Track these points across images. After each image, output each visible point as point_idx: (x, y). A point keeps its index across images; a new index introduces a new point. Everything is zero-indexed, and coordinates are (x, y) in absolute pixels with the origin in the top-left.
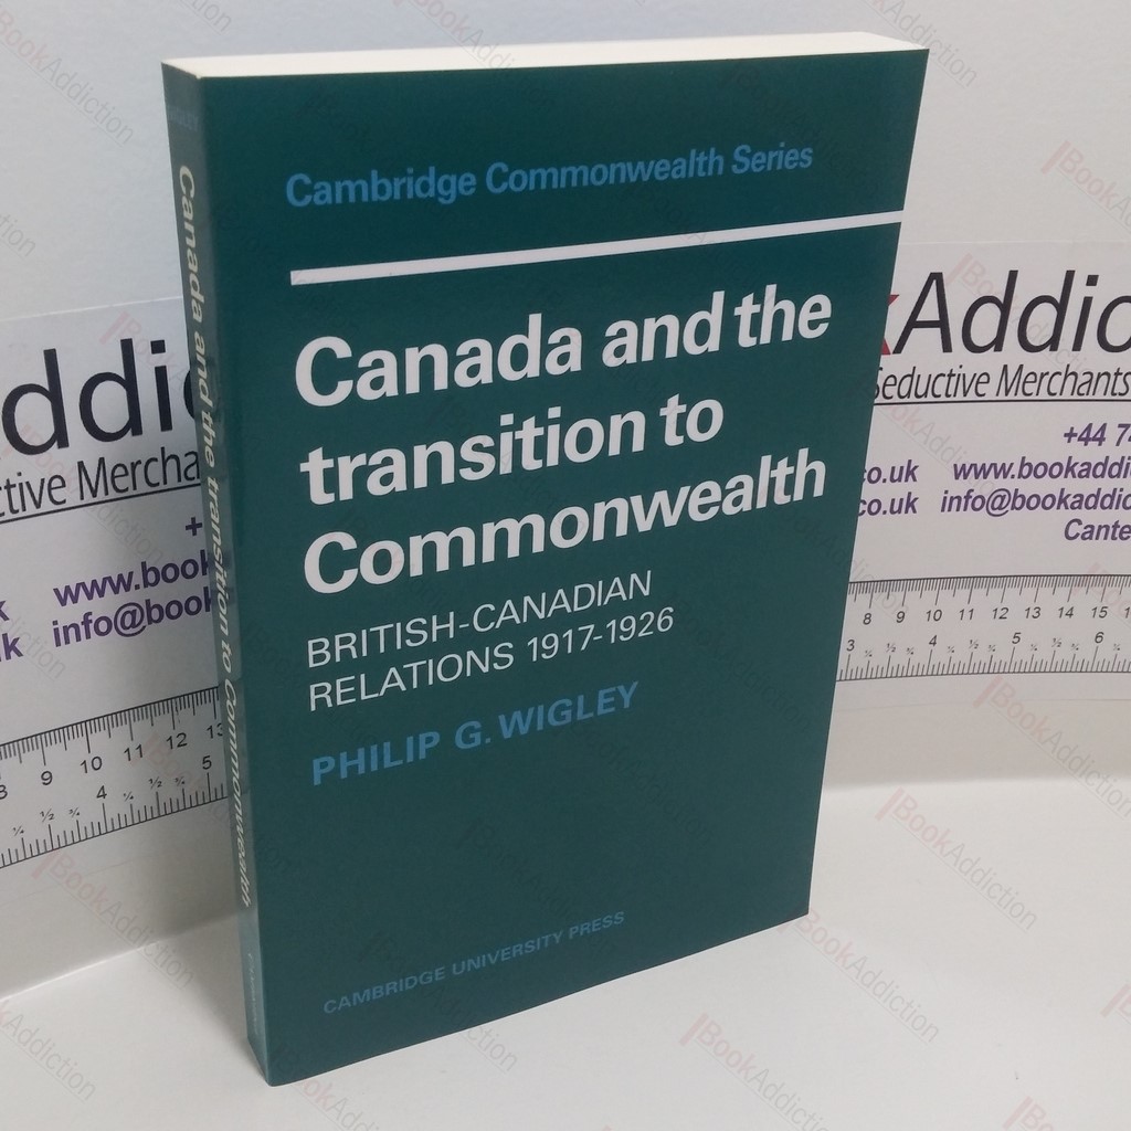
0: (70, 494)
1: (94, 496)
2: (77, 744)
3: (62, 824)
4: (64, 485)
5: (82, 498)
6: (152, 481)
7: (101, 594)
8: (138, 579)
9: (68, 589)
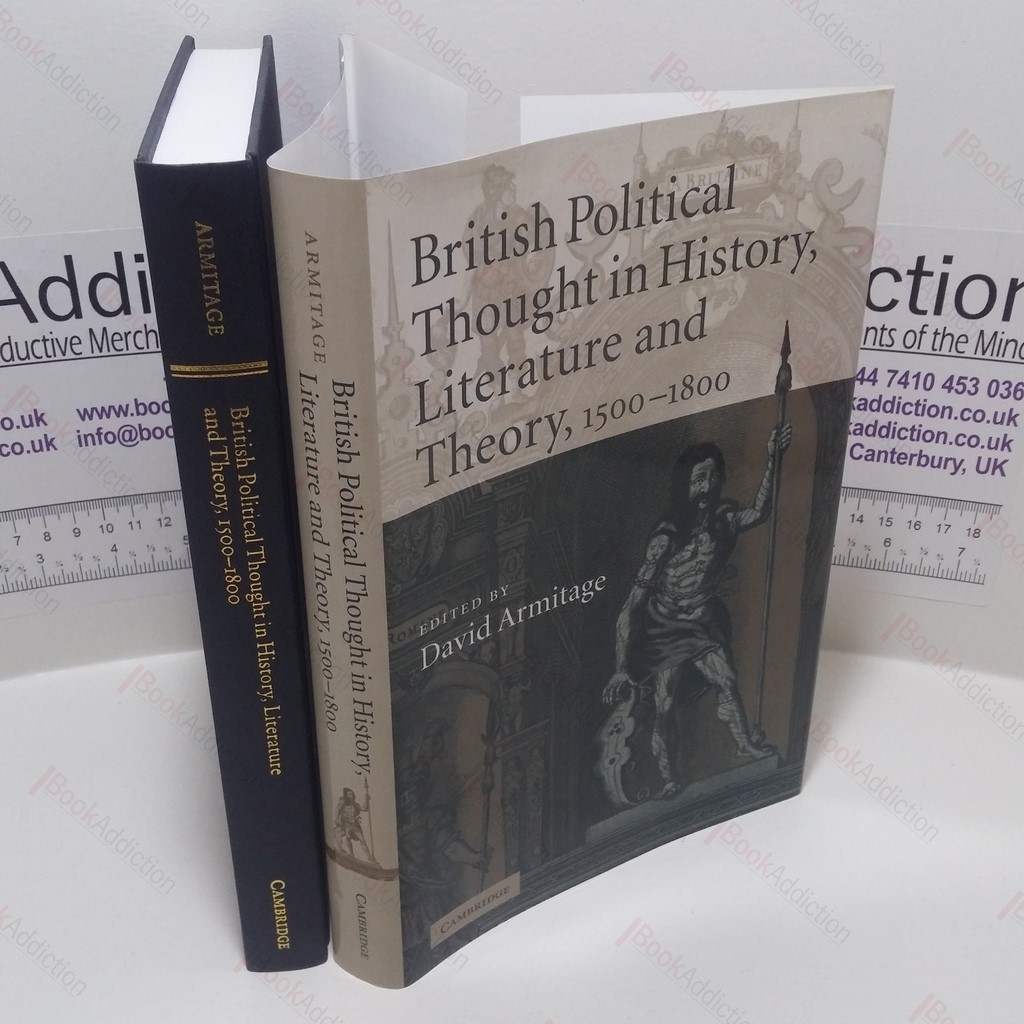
0: (85, 348)
1: (101, 351)
2: (96, 513)
3: (89, 565)
4: (80, 343)
5: (93, 352)
6: (140, 346)
7: (108, 416)
8: (132, 409)
9: (85, 410)
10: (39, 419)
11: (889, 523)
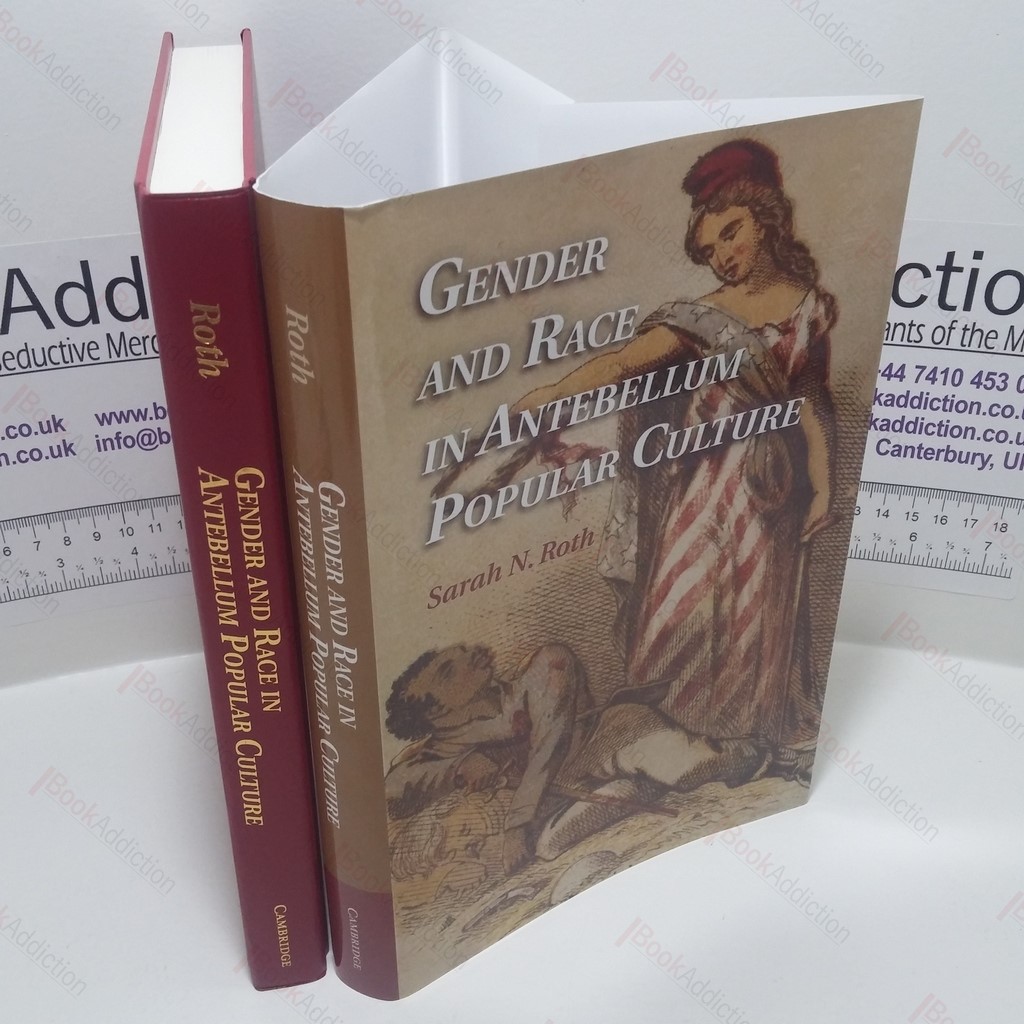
10: (58, 425)
11: (915, 518)
